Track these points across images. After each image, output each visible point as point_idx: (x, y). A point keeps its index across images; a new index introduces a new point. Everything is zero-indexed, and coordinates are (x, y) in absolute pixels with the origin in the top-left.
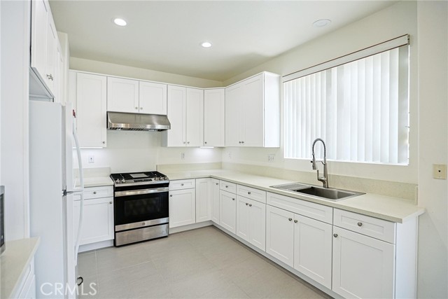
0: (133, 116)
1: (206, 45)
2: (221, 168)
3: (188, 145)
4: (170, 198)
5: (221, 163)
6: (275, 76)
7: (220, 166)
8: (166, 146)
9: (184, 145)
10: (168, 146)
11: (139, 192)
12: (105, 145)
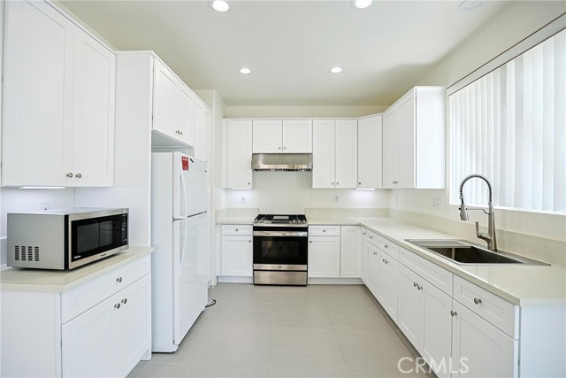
0: (278, 156)
1: (336, 70)
2: (388, 216)
3: (337, 187)
4: (309, 244)
5: (388, 209)
6: (437, 89)
7: (385, 213)
8: (311, 187)
9: (333, 187)
10: (314, 186)
11: (288, 234)
12: (251, 186)
